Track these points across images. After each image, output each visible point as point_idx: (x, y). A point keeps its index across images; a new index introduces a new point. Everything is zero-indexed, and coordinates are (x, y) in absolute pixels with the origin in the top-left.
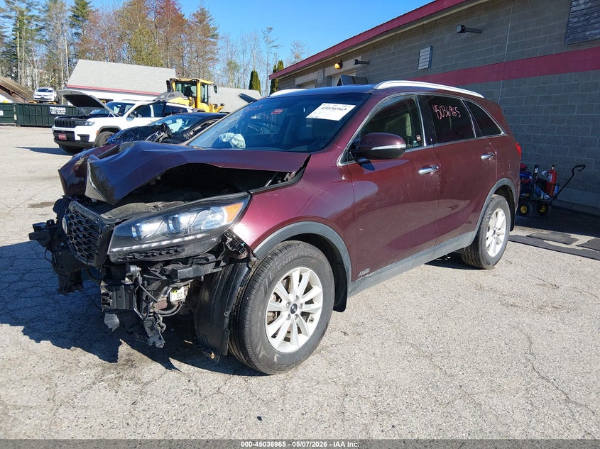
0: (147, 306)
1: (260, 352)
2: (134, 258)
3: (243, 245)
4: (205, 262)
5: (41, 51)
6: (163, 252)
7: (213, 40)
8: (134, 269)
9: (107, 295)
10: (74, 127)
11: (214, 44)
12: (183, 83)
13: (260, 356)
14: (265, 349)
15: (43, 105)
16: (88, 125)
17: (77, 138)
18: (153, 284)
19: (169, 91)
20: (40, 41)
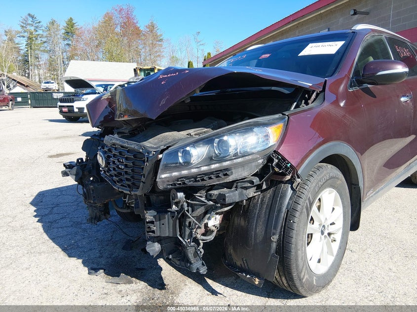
0: (191, 233)
1: (304, 276)
2: (184, 183)
3: (289, 165)
4: (249, 185)
5: (44, 57)
6: (212, 176)
7: (160, 43)
8: (181, 195)
9: (152, 222)
10: (73, 102)
11: (161, 45)
12: (144, 70)
13: (304, 280)
14: (308, 273)
15: (48, 92)
16: (83, 100)
17: (76, 110)
18: (199, 210)
19: (136, 76)
20: (44, 51)
